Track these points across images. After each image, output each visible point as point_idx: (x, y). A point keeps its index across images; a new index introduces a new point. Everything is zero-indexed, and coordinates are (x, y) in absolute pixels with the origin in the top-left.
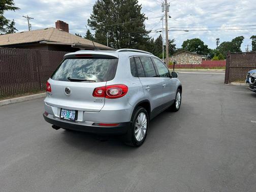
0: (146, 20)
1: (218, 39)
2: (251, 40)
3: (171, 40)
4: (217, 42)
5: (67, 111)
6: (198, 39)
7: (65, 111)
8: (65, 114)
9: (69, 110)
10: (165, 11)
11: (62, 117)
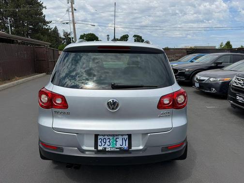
0: (44, 9)
1: (108, 36)
2: (134, 38)
3: (68, 33)
4: (108, 38)
5: (111, 138)
6: (93, 34)
7: (106, 137)
8: (108, 143)
9: (113, 135)
10: (70, 3)
11: (100, 148)
